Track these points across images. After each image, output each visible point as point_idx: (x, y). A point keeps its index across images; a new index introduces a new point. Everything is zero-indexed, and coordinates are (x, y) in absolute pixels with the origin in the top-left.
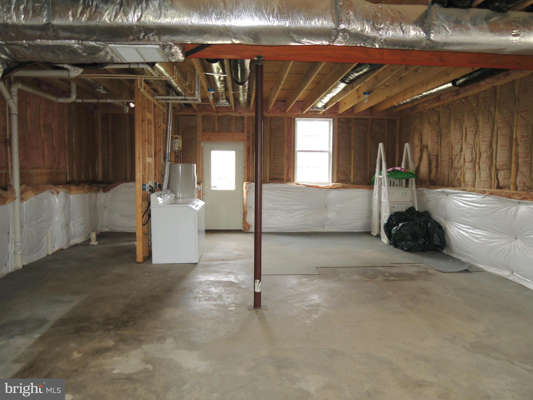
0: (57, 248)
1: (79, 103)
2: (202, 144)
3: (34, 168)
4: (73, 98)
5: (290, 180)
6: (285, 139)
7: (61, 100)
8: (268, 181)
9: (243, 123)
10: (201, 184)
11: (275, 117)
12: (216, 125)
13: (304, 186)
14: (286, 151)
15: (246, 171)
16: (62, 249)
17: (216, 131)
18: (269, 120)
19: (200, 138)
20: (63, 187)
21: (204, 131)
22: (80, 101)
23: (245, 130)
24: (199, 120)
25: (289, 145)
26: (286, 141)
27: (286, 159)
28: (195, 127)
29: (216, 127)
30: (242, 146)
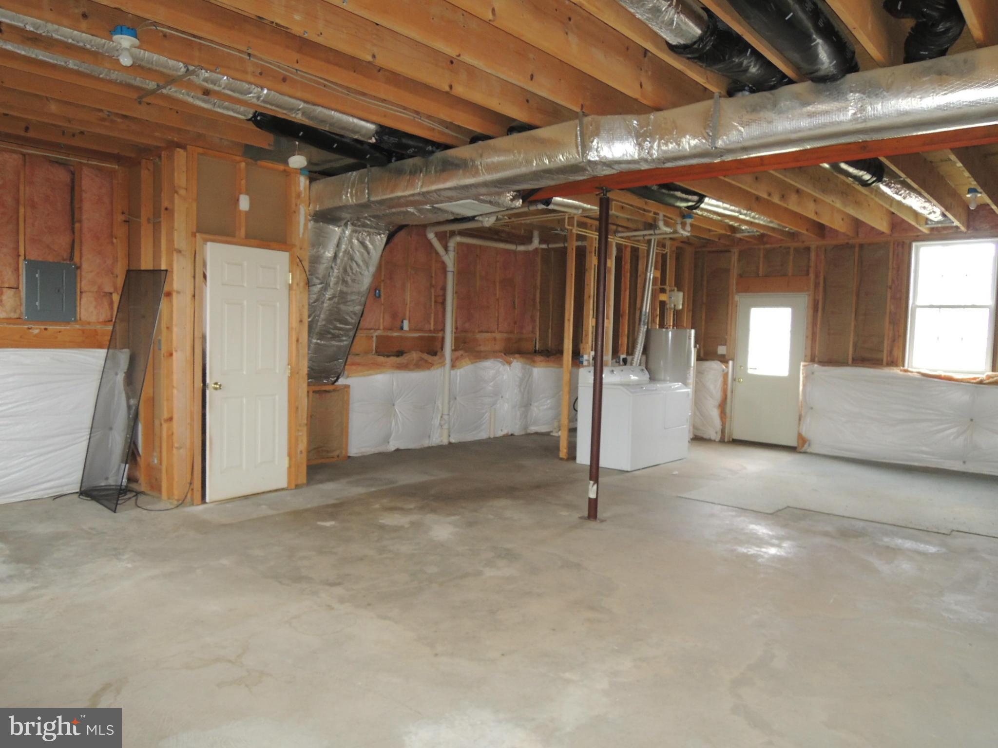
0: (505, 432)
1: (543, 249)
2: (737, 298)
3: (482, 332)
4: (536, 243)
5: (897, 362)
6: (890, 283)
7: (521, 248)
8: (850, 361)
9: (809, 259)
10: (731, 363)
11: (870, 244)
12: (761, 266)
13: (918, 376)
14: (890, 307)
15: (809, 342)
16: (512, 435)
17: (760, 275)
18: (857, 249)
19: (733, 287)
20: (521, 357)
21: (740, 276)
22: (544, 246)
23: (812, 271)
24: (735, 258)
25: (898, 296)
26: (891, 288)
27: (890, 322)
28: (727, 271)
29: (761, 270)
30: (804, 300)
